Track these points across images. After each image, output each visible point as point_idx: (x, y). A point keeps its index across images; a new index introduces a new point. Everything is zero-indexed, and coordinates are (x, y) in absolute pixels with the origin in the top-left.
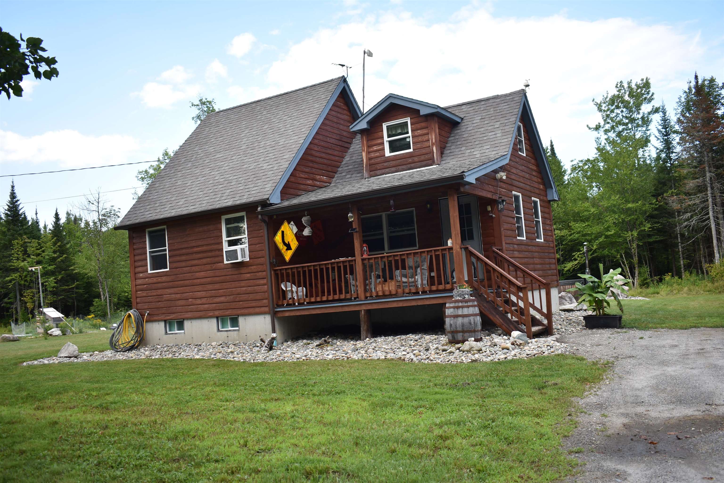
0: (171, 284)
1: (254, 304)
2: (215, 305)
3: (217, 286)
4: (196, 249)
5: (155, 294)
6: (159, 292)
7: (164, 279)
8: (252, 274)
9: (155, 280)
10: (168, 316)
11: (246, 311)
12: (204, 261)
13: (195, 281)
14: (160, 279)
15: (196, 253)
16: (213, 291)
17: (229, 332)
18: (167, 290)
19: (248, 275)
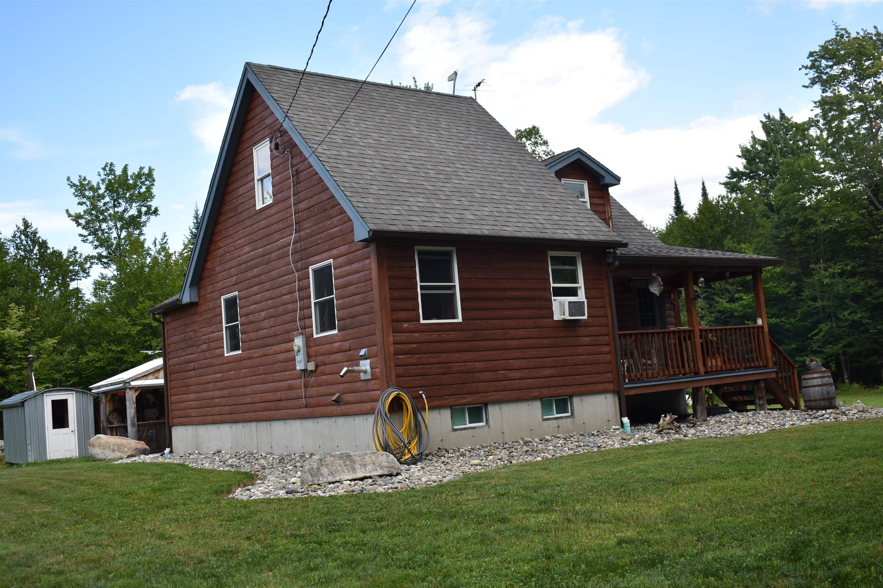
0: (466, 345)
1: (595, 378)
2: (542, 379)
3: (544, 352)
4: (510, 294)
5: (435, 360)
6: (444, 357)
7: (453, 335)
8: (592, 338)
9: (435, 336)
10: (462, 398)
11: (582, 389)
12: (525, 313)
13: (510, 342)
14: (444, 336)
15: (510, 299)
16: (537, 360)
17: (560, 420)
18: (457, 355)
19: (587, 339)
